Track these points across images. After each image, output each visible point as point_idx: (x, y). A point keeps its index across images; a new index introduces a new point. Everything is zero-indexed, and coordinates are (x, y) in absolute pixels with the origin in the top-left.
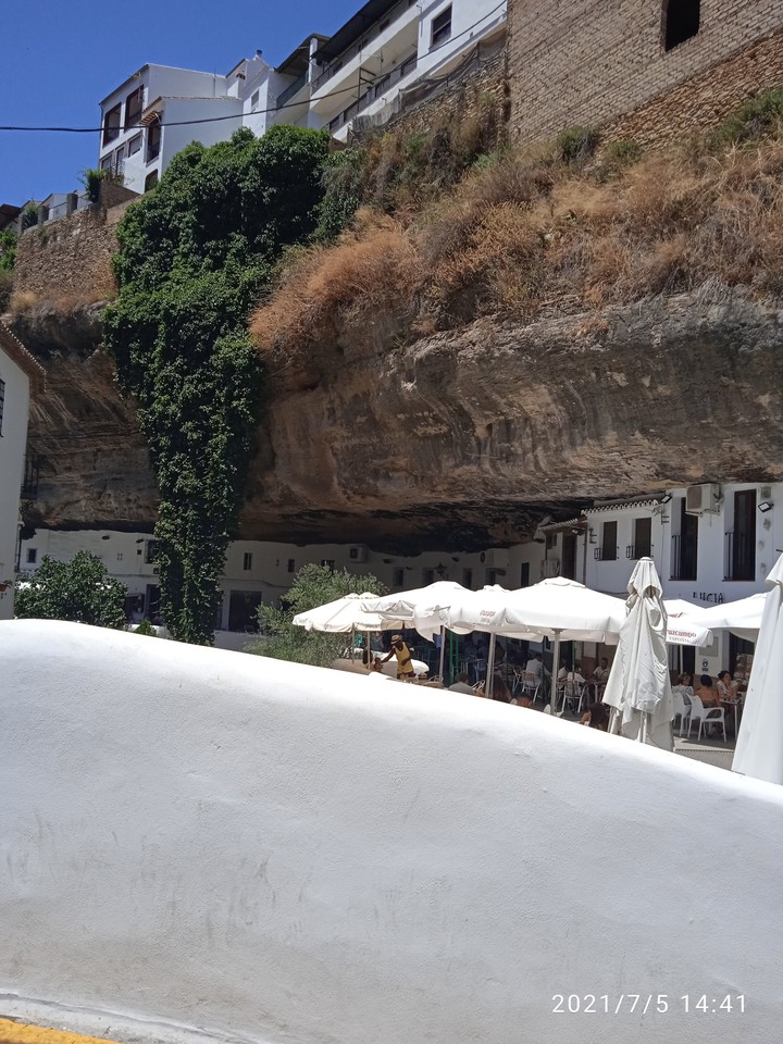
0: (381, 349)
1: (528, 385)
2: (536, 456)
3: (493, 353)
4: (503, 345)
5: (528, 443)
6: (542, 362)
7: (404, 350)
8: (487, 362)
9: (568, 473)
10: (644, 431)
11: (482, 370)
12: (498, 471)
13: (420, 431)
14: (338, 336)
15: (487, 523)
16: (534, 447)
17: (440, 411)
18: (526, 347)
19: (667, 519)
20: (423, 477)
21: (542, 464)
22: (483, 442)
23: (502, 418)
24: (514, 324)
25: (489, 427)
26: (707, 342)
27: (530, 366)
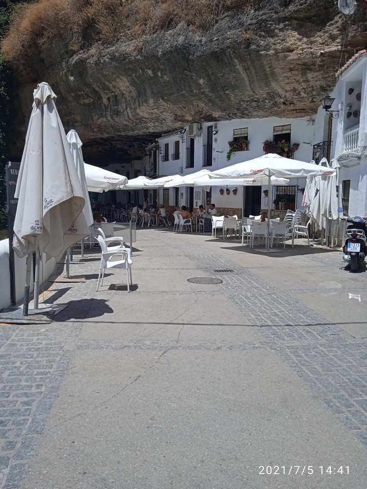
0: (60, 59)
1: (118, 77)
2: (128, 113)
3: (101, 61)
4: (104, 56)
5: (124, 105)
6: (120, 65)
7: (68, 60)
8: (99, 65)
9: (141, 120)
10: (163, 99)
11: (98, 69)
12: (114, 120)
13: (82, 102)
14: (40, 53)
15: (126, 148)
16: (126, 108)
17: (87, 91)
18: (113, 58)
19: (185, 141)
20: (87, 125)
21: (130, 116)
22: (107, 106)
23: (113, 94)
24: (109, 46)
25: (109, 99)
26: (178, 54)
27: (116, 67)
